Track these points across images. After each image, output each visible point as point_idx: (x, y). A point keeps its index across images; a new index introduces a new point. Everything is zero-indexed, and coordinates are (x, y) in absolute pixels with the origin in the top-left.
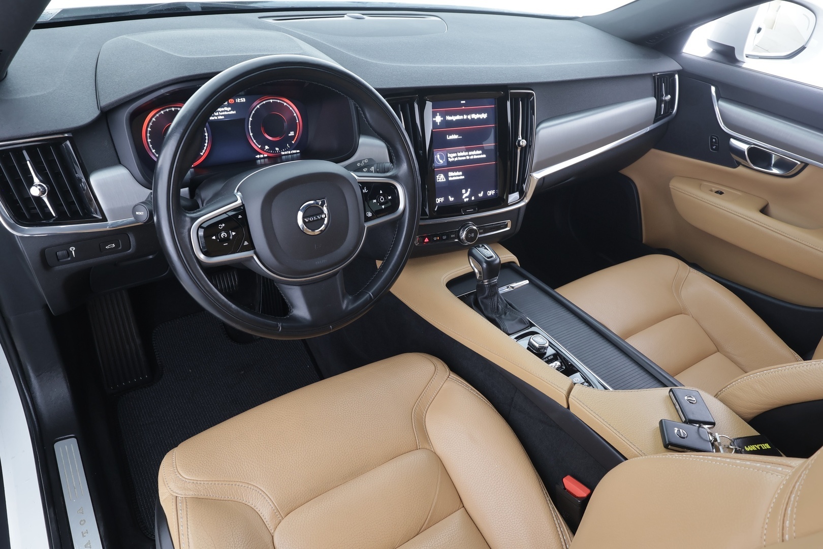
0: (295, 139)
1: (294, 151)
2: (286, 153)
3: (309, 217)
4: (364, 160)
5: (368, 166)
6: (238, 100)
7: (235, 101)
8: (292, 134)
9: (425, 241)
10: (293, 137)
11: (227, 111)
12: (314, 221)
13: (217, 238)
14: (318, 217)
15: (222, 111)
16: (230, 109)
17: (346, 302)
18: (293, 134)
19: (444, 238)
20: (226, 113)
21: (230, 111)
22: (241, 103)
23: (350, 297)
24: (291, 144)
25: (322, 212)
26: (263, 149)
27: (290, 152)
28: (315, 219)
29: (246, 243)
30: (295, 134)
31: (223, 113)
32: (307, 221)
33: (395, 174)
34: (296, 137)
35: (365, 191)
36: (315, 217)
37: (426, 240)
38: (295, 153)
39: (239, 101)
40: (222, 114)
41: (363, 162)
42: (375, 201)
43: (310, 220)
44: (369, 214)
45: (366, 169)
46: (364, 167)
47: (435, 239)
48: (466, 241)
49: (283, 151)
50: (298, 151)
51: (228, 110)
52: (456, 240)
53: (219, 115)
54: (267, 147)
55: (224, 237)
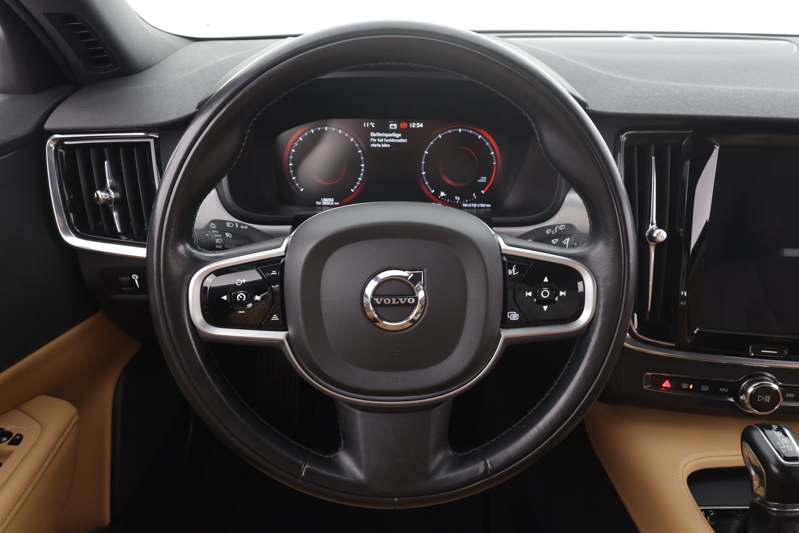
0: (487, 188)
1: (483, 205)
2: (470, 205)
3: (384, 296)
4: (559, 225)
5: (561, 235)
6: (413, 125)
7: (409, 125)
8: (483, 179)
9: (664, 385)
10: (483, 185)
11: (395, 138)
12: (391, 305)
13: (229, 298)
14: (401, 299)
15: (389, 138)
16: (400, 135)
17: (439, 457)
18: (485, 181)
19: (705, 388)
20: (393, 140)
21: (399, 138)
22: (416, 129)
23: (451, 453)
24: (479, 194)
25: (413, 294)
26: (437, 194)
27: (475, 205)
28: (394, 302)
29: (275, 318)
30: (488, 180)
31: (390, 140)
32: (379, 303)
33: (584, 254)
34: (489, 186)
35: (512, 272)
36: (394, 300)
37: (667, 384)
38: (483, 208)
39: (413, 127)
40: (387, 141)
41: (556, 229)
42: (530, 294)
43: (385, 302)
44: (514, 316)
45: (557, 240)
46: (554, 237)
47: (685, 386)
48: (749, 406)
49: (466, 203)
50: (489, 206)
51: (397, 137)
52: (731, 400)
53: (384, 143)
54: (442, 194)
55: (241, 300)
